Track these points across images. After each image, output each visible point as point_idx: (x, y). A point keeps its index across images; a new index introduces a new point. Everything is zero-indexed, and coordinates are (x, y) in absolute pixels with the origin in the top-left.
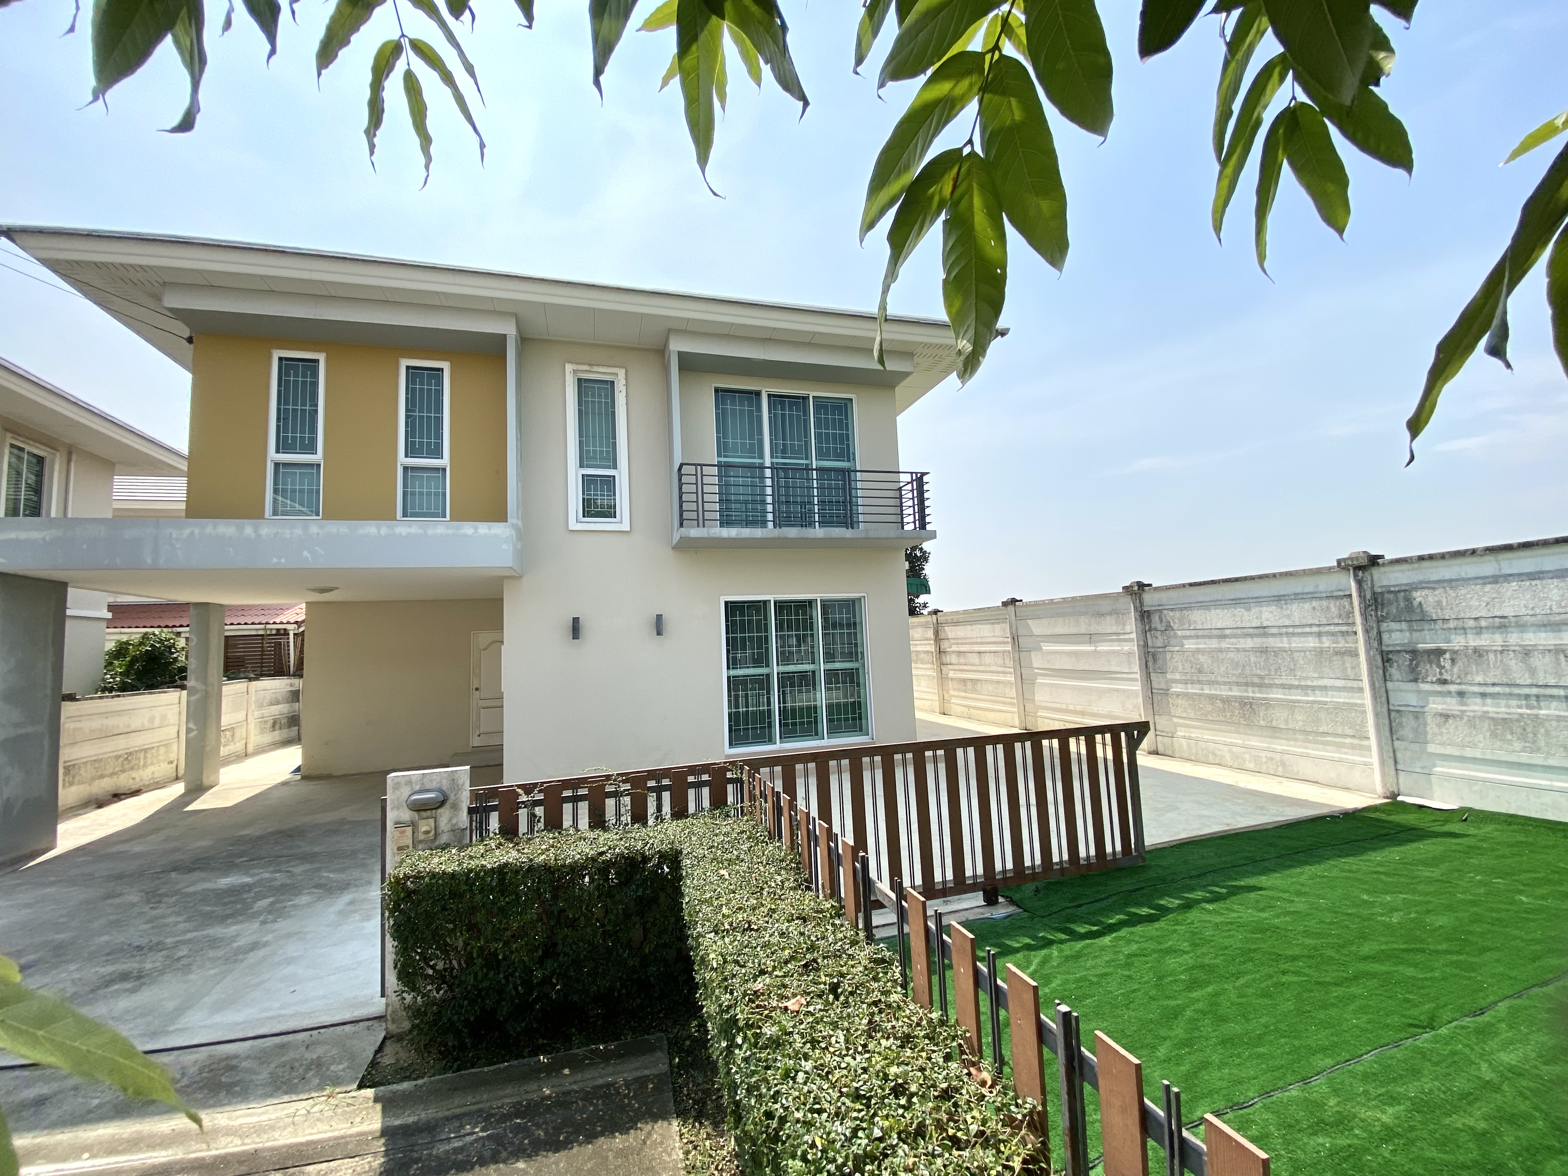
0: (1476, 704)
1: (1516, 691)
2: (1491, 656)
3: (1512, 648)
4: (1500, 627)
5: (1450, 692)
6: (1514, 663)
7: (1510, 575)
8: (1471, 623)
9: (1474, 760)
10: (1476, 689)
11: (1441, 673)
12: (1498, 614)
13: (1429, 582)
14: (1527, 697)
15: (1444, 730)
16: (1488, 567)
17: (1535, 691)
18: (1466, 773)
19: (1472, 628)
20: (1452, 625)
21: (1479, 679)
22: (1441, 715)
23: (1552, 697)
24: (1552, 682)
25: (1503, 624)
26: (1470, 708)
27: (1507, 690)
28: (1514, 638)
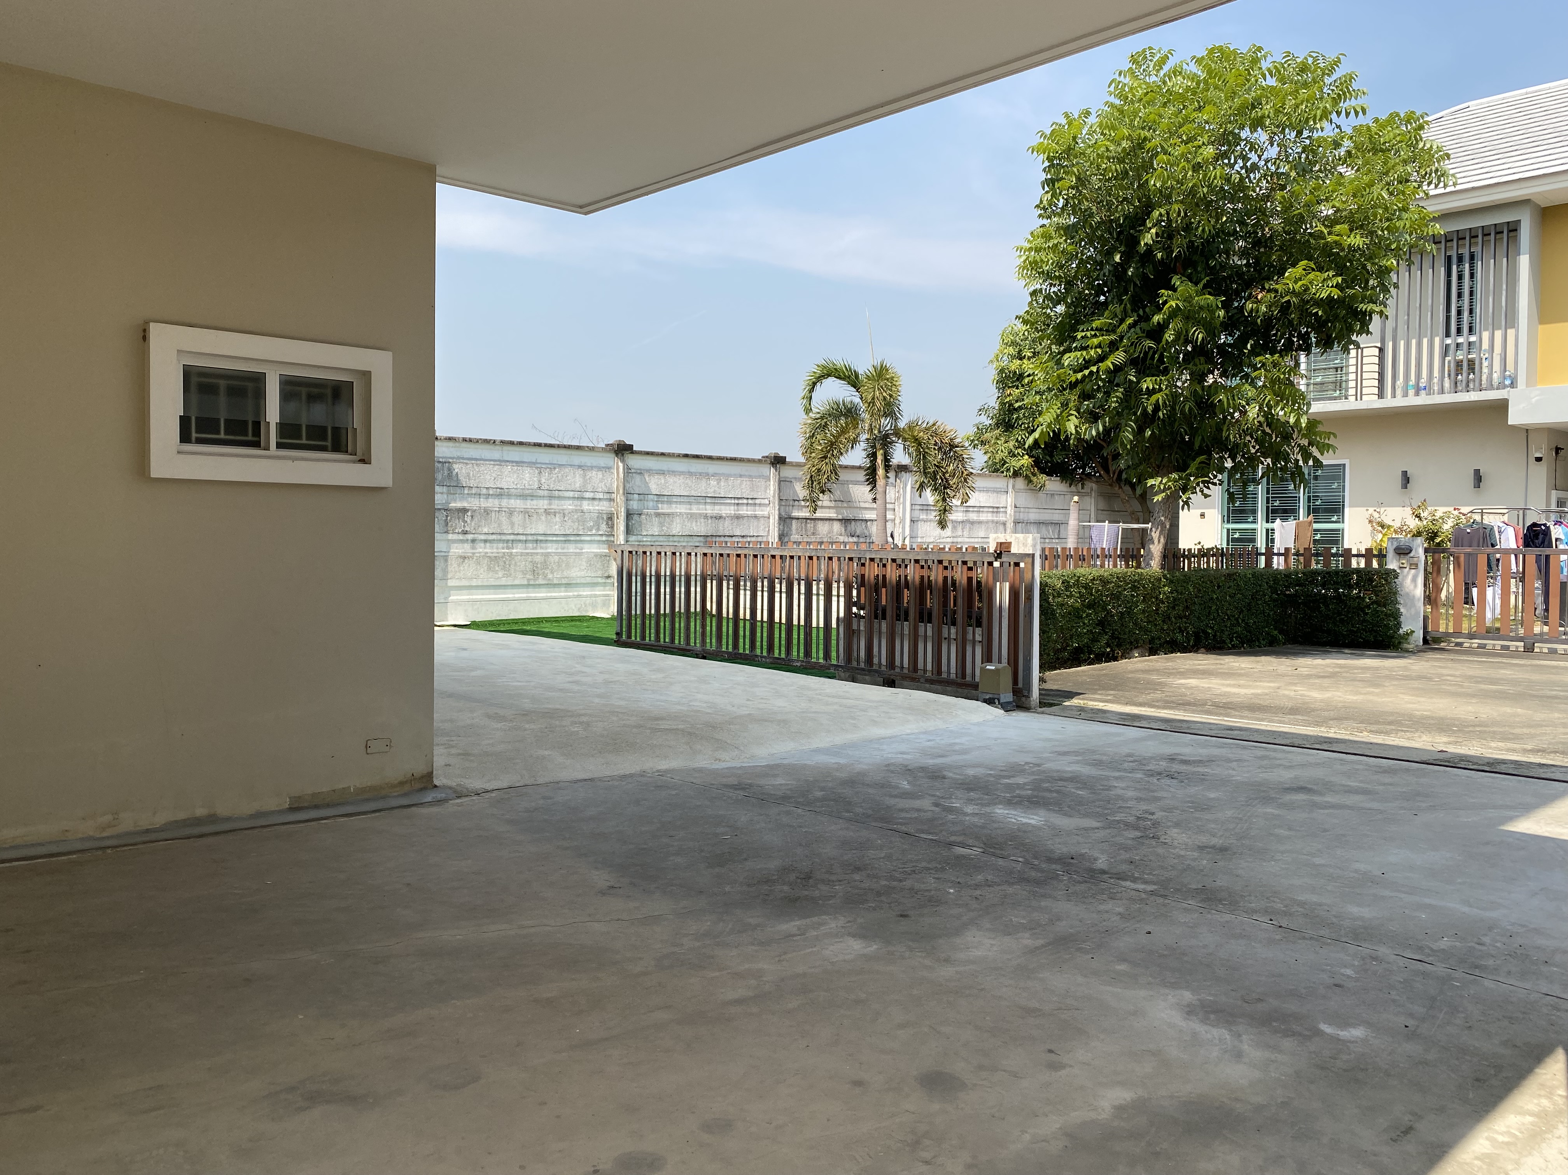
0: (481, 548)
1: (504, 537)
2: (493, 514)
3: (504, 509)
4: (498, 495)
5: (467, 540)
6: (504, 518)
7: (508, 461)
8: (484, 491)
9: (477, 587)
10: (483, 537)
11: (464, 526)
12: (499, 486)
13: (463, 458)
14: (508, 541)
15: (462, 568)
16: (495, 453)
17: (512, 537)
18: (471, 597)
19: (484, 495)
20: (474, 491)
21: (486, 530)
22: (461, 557)
23: (520, 541)
24: (521, 531)
25: (501, 493)
26: (477, 551)
27: (499, 537)
28: (505, 502)
